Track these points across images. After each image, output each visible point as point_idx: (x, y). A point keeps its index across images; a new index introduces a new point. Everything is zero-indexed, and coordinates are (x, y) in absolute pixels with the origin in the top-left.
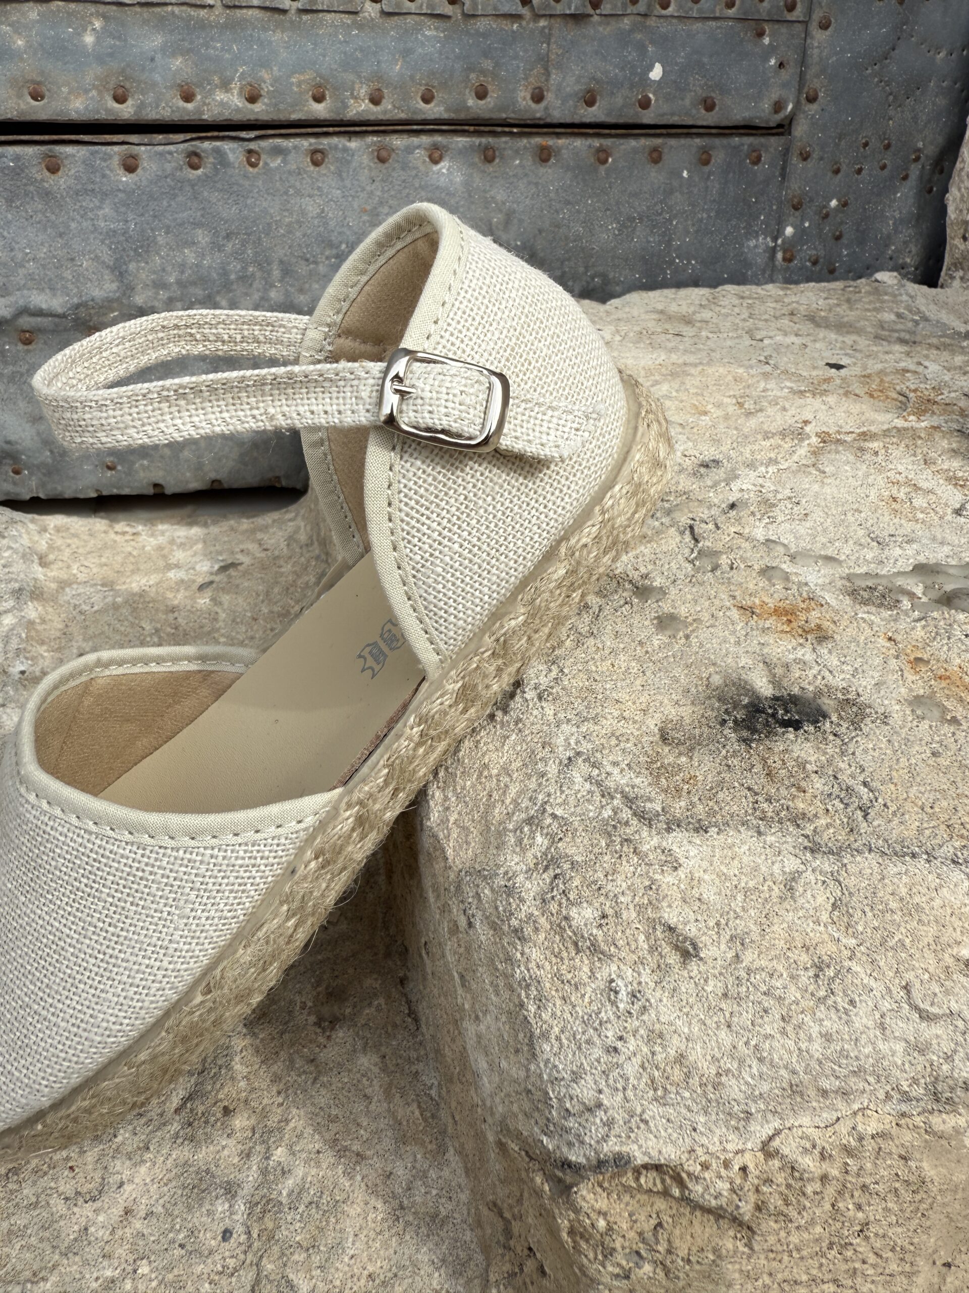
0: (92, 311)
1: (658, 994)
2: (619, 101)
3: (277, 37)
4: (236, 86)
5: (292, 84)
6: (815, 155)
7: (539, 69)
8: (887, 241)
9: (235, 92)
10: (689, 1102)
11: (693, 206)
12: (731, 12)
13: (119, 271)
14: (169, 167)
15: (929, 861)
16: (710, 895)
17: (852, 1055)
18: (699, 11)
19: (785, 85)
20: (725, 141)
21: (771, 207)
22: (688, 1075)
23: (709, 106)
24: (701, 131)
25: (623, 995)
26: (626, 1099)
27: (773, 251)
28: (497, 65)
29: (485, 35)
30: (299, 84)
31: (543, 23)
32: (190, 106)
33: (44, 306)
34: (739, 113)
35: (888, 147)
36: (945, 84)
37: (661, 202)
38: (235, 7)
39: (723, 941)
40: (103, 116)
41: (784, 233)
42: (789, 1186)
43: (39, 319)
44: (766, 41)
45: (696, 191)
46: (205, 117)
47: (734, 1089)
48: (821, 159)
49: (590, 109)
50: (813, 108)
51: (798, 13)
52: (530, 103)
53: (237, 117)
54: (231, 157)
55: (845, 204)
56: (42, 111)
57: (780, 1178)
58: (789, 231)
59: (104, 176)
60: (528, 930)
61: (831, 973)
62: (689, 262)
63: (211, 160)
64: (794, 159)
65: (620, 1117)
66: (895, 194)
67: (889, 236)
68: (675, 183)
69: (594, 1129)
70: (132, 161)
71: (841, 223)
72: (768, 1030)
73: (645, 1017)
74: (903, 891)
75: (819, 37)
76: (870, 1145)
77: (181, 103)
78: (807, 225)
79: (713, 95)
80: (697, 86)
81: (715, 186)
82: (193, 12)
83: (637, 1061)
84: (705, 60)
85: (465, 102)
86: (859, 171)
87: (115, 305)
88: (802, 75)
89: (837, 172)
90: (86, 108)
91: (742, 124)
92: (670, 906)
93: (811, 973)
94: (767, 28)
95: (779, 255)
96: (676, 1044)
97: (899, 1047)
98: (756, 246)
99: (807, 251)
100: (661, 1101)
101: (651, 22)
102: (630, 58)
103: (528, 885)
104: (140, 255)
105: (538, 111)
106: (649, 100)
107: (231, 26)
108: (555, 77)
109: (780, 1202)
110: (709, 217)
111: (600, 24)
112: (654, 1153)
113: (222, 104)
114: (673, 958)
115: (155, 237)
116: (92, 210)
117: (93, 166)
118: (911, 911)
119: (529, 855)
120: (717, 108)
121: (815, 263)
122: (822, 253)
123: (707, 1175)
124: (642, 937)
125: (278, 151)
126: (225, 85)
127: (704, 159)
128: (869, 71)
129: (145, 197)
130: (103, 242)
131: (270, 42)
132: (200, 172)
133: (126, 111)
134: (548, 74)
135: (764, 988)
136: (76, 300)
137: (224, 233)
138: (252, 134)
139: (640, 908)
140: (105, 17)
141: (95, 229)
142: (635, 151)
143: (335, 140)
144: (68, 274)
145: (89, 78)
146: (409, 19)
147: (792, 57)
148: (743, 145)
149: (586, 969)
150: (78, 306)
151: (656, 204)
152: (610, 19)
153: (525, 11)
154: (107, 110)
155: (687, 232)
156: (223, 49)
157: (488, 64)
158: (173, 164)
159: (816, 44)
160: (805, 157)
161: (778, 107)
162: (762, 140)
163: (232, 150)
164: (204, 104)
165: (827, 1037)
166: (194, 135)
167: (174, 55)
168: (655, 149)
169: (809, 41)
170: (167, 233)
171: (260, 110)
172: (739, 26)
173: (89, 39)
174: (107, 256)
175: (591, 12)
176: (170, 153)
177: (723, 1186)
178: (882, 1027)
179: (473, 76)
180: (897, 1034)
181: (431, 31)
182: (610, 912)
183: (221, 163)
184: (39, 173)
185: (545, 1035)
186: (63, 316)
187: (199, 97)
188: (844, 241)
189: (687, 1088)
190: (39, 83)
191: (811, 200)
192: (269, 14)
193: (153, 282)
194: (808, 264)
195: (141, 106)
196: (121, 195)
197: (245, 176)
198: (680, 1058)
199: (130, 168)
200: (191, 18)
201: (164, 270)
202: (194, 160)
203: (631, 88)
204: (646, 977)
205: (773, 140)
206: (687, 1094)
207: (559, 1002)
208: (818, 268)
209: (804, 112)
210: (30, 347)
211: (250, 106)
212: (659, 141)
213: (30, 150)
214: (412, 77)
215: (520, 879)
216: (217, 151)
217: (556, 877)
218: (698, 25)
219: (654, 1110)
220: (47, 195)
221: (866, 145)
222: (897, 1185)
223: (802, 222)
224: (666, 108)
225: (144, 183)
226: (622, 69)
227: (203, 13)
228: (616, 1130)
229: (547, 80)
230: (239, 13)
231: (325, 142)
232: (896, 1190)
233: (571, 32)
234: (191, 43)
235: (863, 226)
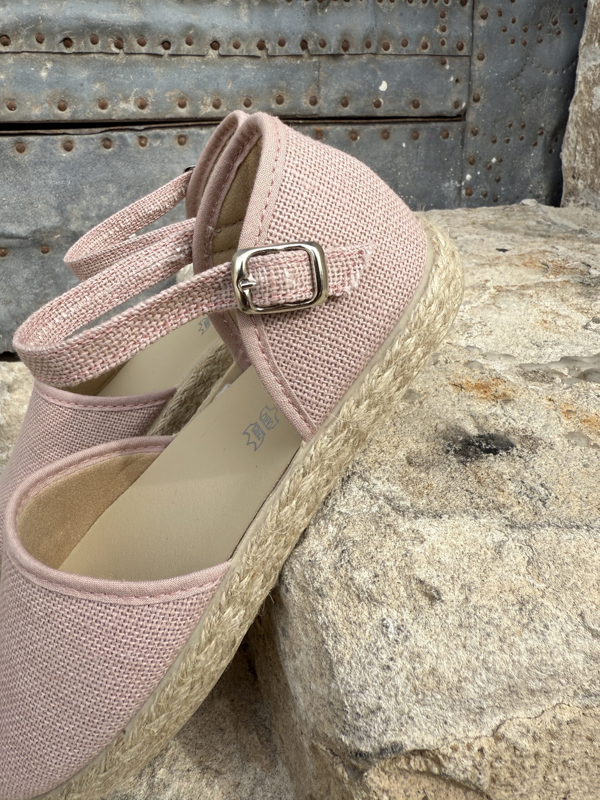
0: (44, 235)
1: (415, 627)
2: (362, 103)
3: (157, 71)
4: (132, 99)
5: (166, 97)
6: (481, 133)
7: (313, 86)
8: (527, 182)
9: (132, 102)
10: (441, 703)
11: (410, 164)
12: (426, 51)
13: (61, 210)
14: (91, 147)
15: (588, 531)
16: (446, 558)
17: (549, 663)
18: (407, 51)
19: (460, 92)
20: (426, 125)
21: (456, 163)
22: (439, 683)
23: (416, 105)
24: (412, 120)
25: (392, 629)
26: (398, 703)
27: (460, 189)
28: (289, 84)
29: (281, 67)
30: (170, 97)
31: (315, 59)
32: (104, 111)
33: (14, 232)
34: (434, 109)
35: (523, 127)
36: (554, 90)
37: (390, 162)
38: (132, 54)
39: (457, 589)
40: (51, 118)
41: (465, 179)
42: (513, 762)
43: (11, 240)
44: (448, 67)
45: (411, 155)
46: (114, 118)
47: (471, 691)
48: (484, 134)
49: (345, 109)
50: (478, 105)
51: (465, 51)
52: (309, 105)
53: (133, 117)
54: (130, 141)
55: (501, 161)
56: (15, 116)
57: (507, 756)
58: (468, 177)
59: (52, 153)
60: (326, 589)
61: (530, 607)
62: (409, 197)
63: (118, 143)
64: (469, 135)
65: (394, 716)
66: (530, 153)
67: (528, 179)
68: (399, 151)
69: (377, 726)
70: (68, 144)
71: (499, 172)
72: (491, 648)
73: (407, 644)
74: (573, 551)
75: (478, 64)
76: (566, 729)
77: (99, 110)
78: (479, 173)
79: (417, 98)
80: (408, 94)
81: (422, 151)
82: (106, 57)
83: (403, 674)
84: (412, 79)
85: (270, 106)
86: (508, 141)
87: (58, 231)
88: (470, 87)
89: (494, 142)
90: (41, 114)
91: (436, 115)
92: (420, 567)
93: (517, 608)
94: (447, 60)
95: (464, 192)
96: (429, 661)
97: (580, 657)
98: (449, 187)
99: (480, 189)
100: (421, 702)
101: (379, 58)
102: (367, 79)
103: (325, 559)
104: (73, 200)
105: (314, 110)
106: (380, 102)
107: (129, 64)
108: (323, 90)
109: (508, 775)
110: (420, 170)
111: (349, 59)
112: (419, 741)
113: (124, 110)
114: (424, 602)
115: (83, 189)
116: (44, 174)
117: (45, 148)
118: (580, 563)
119: (325, 539)
120: (421, 106)
121: (485, 196)
122: (489, 190)
123: (456, 755)
124: (402, 589)
125: (158, 137)
126: (126, 99)
127: (415, 136)
128: (509, 83)
129: (77, 166)
130: (51, 192)
131: (152, 74)
132: (110, 150)
133: (66, 115)
134: (319, 89)
135: (486, 619)
136: (34, 228)
137: (125, 186)
138: (142, 127)
139: (400, 569)
140: (53, 61)
141: (46, 185)
142: (373, 132)
143: (192, 130)
144: (29, 213)
145: (43, 96)
146: (235, 59)
147: (464, 76)
148: (437, 127)
149: (366, 613)
150: (35, 232)
151: (387, 163)
152: (354, 56)
153: (304, 53)
154: (54, 115)
155: (407, 179)
156: (124, 78)
157: (283, 84)
158: (95, 146)
159: (476, 69)
160: (475, 133)
161: (457, 104)
162: (449, 124)
163: (130, 137)
164: (113, 110)
165: (531, 652)
166: (107, 129)
167: (95, 82)
168: (385, 131)
169: (472, 67)
170: (90, 186)
171: (147, 113)
172: (431, 59)
173: (44, 74)
174: (53, 200)
175: (344, 53)
176: (93, 139)
177: (468, 763)
178: (568, 643)
179: (274, 91)
180: (578, 648)
181: (248, 65)
182: (380, 573)
183: (123, 144)
184: (12, 152)
185: (340, 661)
186: (26, 238)
187: (110, 106)
188: (502, 182)
189: (439, 692)
190: (13, 100)
191: (480, 159)
192: (151, 57)
193: (82, 216)
194: (481, 196)
195: (75, 112)
196: (62, 164)
197: (138, 152)
198: (433, 671)
199: (68, 148)
200: (105, 61)
201: (88, 209)
202: (107, 143)
203: (369, 95)
204: (407, 616)
205: (455, 124)
206: (439, 697)
207: (348, 637)
208: (487, 199)
209: (473, 108)
210: (5, 258)
211: (141, 111)
212: (387, 126)
213: (7, 139)
214: (238, 92)
215: (319, 555)
216: (121, 137)
217: (343, 552)
218: (407, 59)
219: (417, 710)
220: (17, 165)
221: (510, 126)
222: (587, 761)
223: (476, 172)
224: (390, 107)
225: (77, 157)
226: (363, 85)
227: (112, 58)
228: (392, 726)
229: (319, 92)
230: (134, 57)
231: (186, 131)
232: (586, 764)
233: (332, 64)
234: (105, 75)
235: (512, 174)
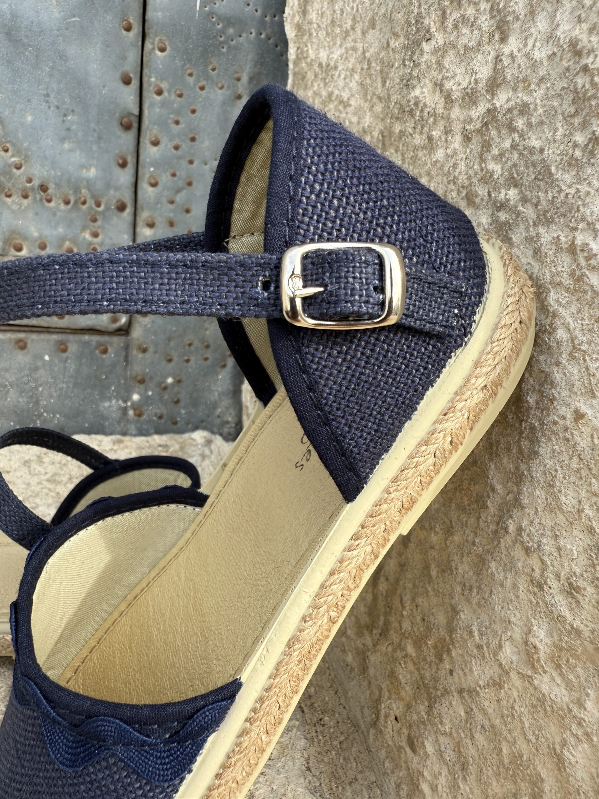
6: (151, 350)
8: (215, 406)
11: (55, 378)
20: (77, 337)
21: (119, 381)
23: (60, 316)
27: (125, 409)
35: (207, 347)
37: (28, 376)
41: (132, 399)
45: (56, 369)
48: (156, 352)
55: (179, 381)
58: (136, 397)
62: (54, 416)
64: (135, 353)
66: (217, 375)
67: (216, 402)
68: (40, 364)
71: (178, 393)
78: (150, 393)
81: (72, 367)
86: (187, 361)
89: (170, 361)
95: (131, 412)
98: (110, 406)
99: (151, 411)
110: (68, 387)
120: (66, 317)
121: (160, 418)
122: (164, 411)
127: (63, 348)
148: (92, 341)
151: (23, 377)
155: (51, 396)
160: (143, 351)
161: (114, 319)
162: (107, 338)
168: (21, 341)
188: (182, 404)
191: (151, 378)
194: (155, 418)
205: (116, 340)
208: (163, 421)
209: (139, 323)
212: (23, 335)
221: (190, 345)
223: (146, 392)
235: (195, 395)
